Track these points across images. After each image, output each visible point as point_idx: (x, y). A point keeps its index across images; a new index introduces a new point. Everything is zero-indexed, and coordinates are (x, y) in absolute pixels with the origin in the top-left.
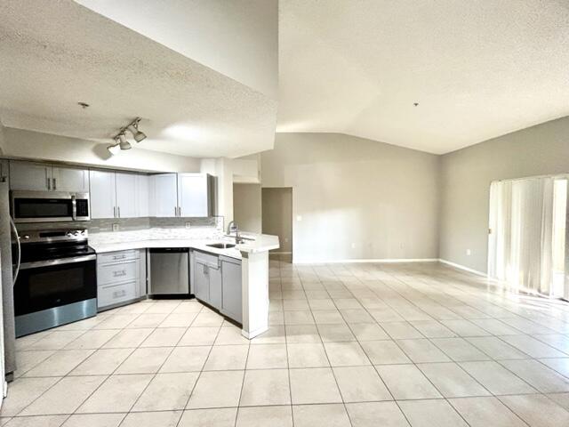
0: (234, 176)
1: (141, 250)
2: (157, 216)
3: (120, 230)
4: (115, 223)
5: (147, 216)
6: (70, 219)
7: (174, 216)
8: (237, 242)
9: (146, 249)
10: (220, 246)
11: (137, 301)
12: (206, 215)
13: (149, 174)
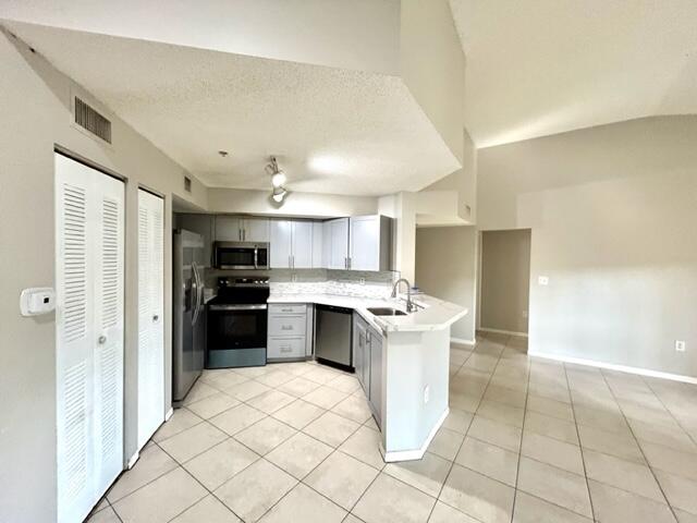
0: (417, 215)
1: (308, 304)
2: (329, 267)
3: (299, 281)
4: (293, 274)
5: (320, 267)
6: (252, 267)
7: (343, 268)
8: (409, 309)
9: (314, 304)
10: (387, 312)
11: (303, 360)
12: (377, 269)
13: (324, 220)
